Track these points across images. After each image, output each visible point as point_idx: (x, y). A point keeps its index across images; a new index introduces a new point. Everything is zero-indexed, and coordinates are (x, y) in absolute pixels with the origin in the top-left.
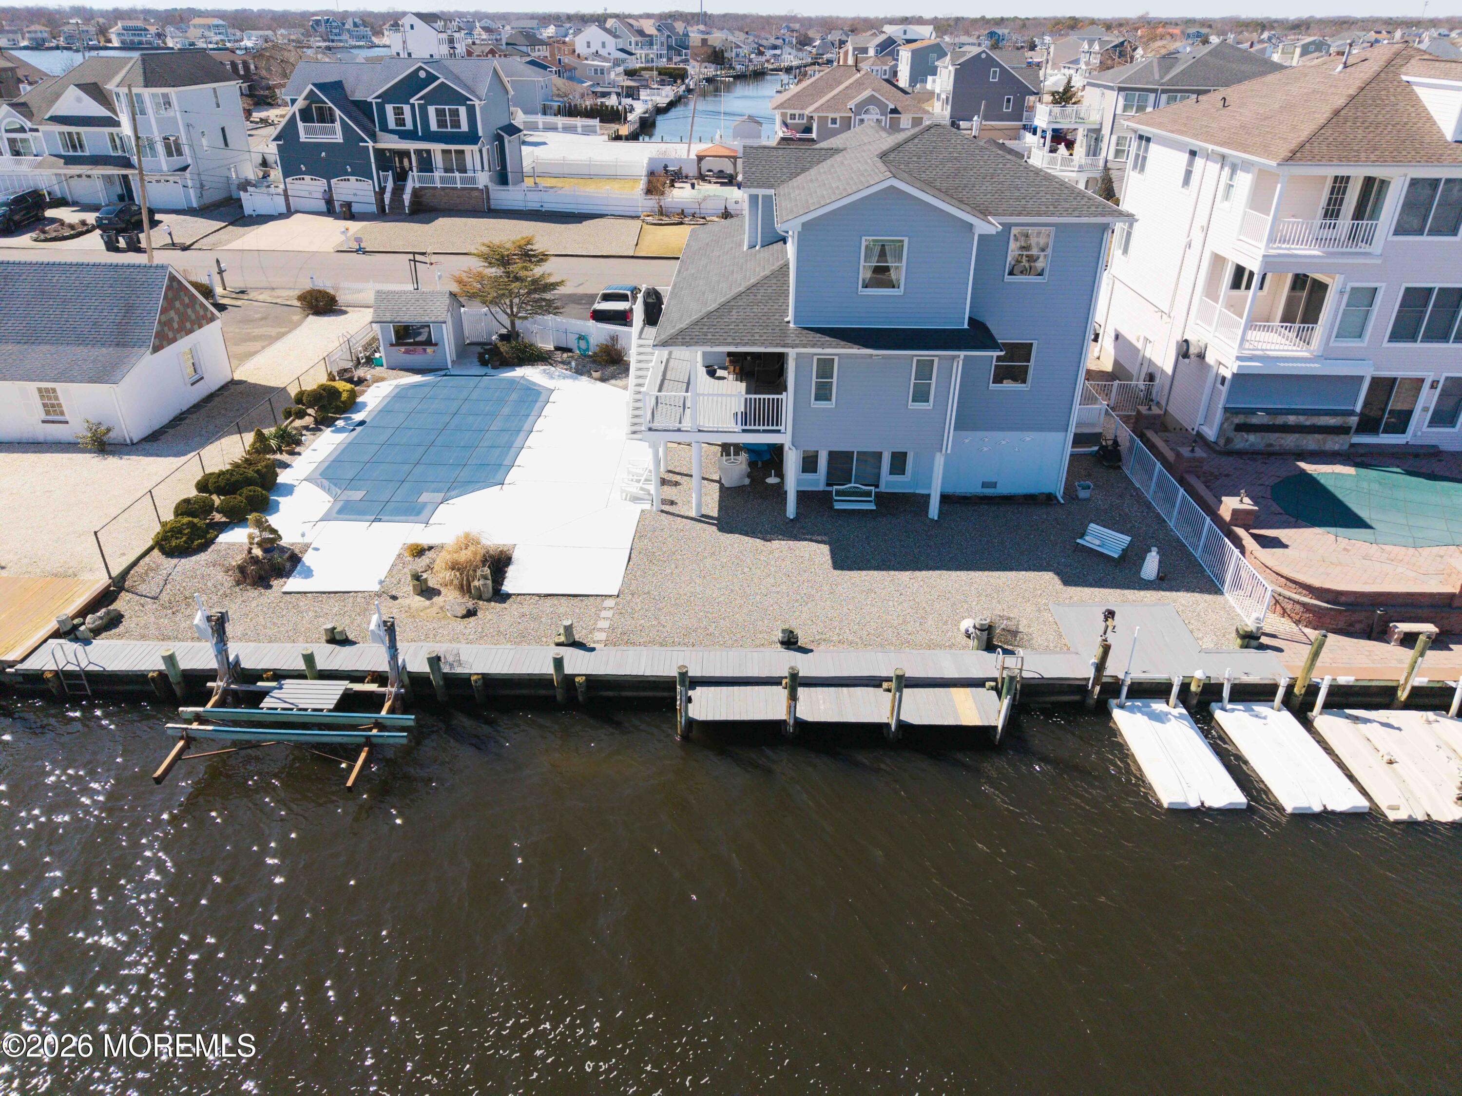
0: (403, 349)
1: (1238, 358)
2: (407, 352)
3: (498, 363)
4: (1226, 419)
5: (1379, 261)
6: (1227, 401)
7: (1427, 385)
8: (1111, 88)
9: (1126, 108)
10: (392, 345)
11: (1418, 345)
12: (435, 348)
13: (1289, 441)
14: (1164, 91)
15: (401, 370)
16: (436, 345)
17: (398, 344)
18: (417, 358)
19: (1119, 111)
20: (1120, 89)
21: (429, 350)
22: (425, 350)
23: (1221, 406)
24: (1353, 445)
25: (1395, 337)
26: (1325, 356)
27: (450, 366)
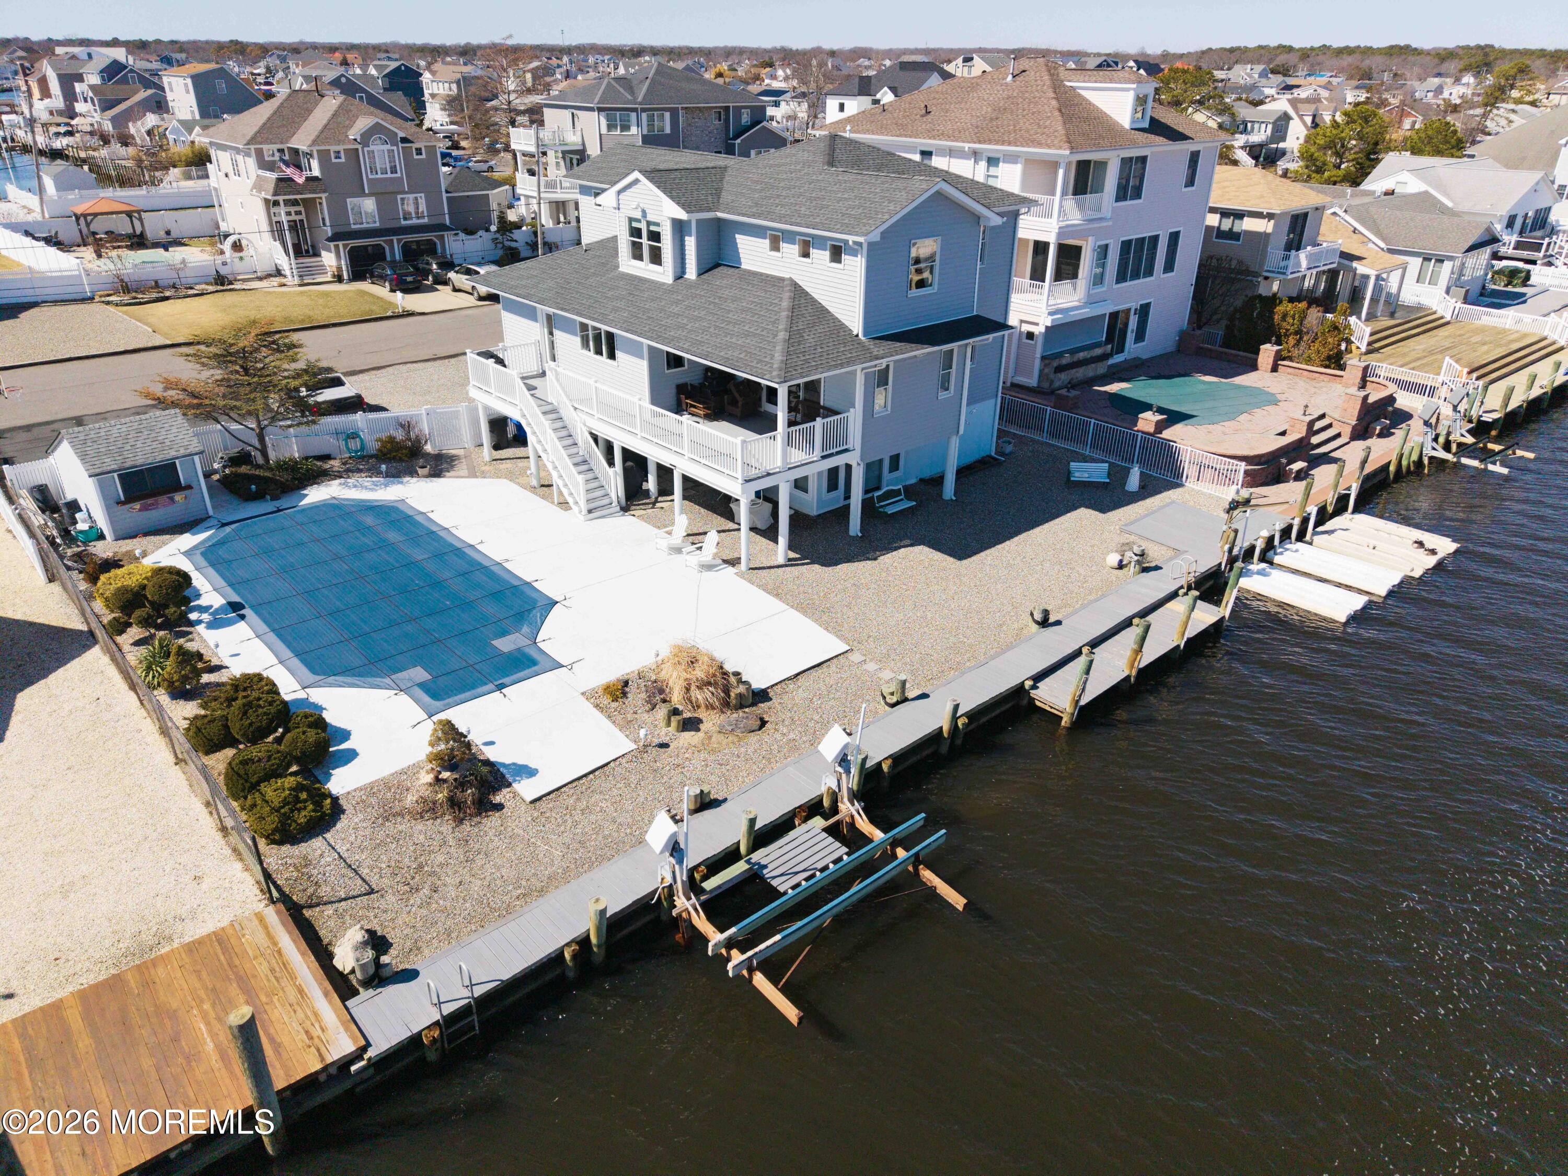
0: (137, 506)
1: (1050, 314)
2: (144, 509)
3: (279, 491)
4: (1046, 366)
5: (1110, 223)
6: (1044, 349)
7: (1132, 312)
8: (591, 109)
9: (610, 127)
10: (119, 503)
11: (1141, 281)
12: (187, 492)
13: (1080, 373)
14: (643, 110)
15: (146, 534)
16: (189, 487)
17: (129, 499)
18: (162, 512)
19: (604, 130)
20: (600, 110)
21: (178, 497)
22: (172, 499)
23: (1038, 355)
24: (1110, 367)
25: (1118, 282)
26: (1091, 301)
27: (211, 513)
